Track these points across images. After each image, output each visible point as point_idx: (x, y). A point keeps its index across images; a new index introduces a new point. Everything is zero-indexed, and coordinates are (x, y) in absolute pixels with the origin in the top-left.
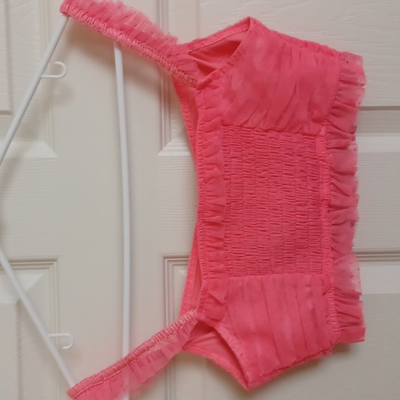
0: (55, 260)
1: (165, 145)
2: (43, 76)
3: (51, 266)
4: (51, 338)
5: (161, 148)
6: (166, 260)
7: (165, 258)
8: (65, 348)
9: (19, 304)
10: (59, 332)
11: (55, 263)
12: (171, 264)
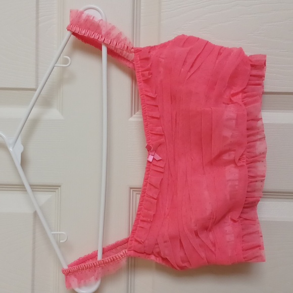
0: (60, 186)
1: (134, 114)
2: (56, 65)
3: (57, 190)
4: (53, 234)
5: (132, 115)
6: (132, 190)
7: (131, 188)
8: (61, 241)
9: (35, 214)
10: (60, 231)
11: (59, 188)
12: (135, 193)
